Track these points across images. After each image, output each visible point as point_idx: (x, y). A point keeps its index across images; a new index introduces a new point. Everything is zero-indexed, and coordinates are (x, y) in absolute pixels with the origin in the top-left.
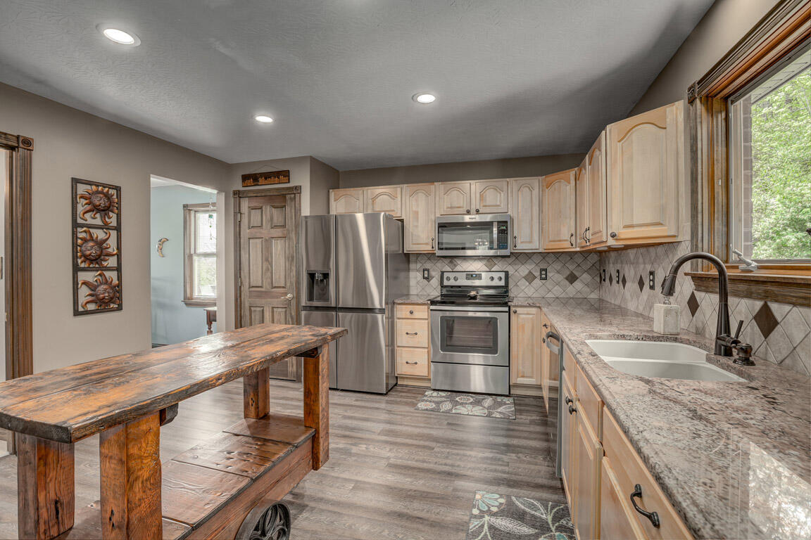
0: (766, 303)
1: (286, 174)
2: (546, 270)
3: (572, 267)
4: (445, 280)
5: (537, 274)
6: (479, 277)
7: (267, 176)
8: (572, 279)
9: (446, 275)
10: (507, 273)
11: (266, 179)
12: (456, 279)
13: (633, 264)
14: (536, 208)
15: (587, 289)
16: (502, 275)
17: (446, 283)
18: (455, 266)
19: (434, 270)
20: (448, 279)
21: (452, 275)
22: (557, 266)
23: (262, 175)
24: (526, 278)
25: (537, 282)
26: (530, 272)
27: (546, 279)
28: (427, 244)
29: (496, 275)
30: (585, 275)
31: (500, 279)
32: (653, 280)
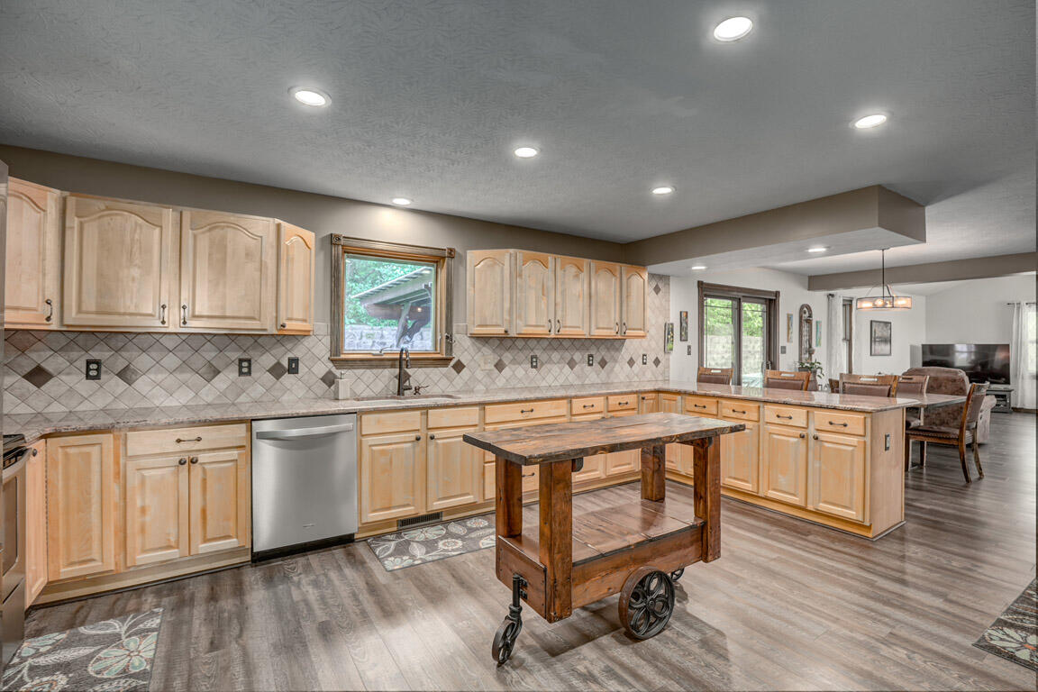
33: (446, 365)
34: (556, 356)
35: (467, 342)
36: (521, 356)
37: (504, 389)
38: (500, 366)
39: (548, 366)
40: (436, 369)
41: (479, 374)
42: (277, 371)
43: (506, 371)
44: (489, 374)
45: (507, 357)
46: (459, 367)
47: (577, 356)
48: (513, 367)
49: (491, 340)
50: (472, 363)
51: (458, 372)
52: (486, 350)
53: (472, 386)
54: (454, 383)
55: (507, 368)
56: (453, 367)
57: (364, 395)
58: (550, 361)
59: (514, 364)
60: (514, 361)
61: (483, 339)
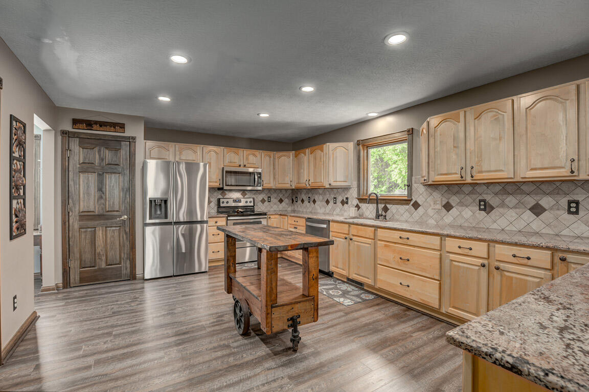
0: (385, 205)
1: (122, 126)
2: (270, 197)
3: (281, 196)
4: (221, 203)
5: (266, 199)
6: (240, 201)
7: (102, 124)
8: (281, 201)
9: (221, 200)
10: (254, 199)
11: (101, 126)
12: (227, 202)
13: (321, 194)
14: (272, 167)
15: (287, 206)
16: (252, 200)
17: (222, 205)
18: (225, 195)
19: (212, 198)
20: (223, 202)
21: (225, 201)
22: (275, 195)
23: (96, 123)
24: (261, 201)
25: (266, 203)
26: (263, 199)
27: (270, 202)
28: (216, 182)
29: (249, 200)
30: (286, 200)
31: (250, 202)
32: (336, 201)
33: (408, 204)
34: (511, 200)
35: (422, 189)
36: (469, 199)
37: (451, 226)
38: (448, 207)
39: (501, 210)
40: (402, 206)
41: (431, 212)
42: (343, 203)
43: (454, 211)
44: (438, 212)
45: (454, 200)
46: (416, 205)
47: (545, 202)
48: (460, 208)
49: (440, 187)
50: (425, 204)
51: (416, 209)
52: (437, 195)
53: (425, 220)
54: (413, 216)
55: (454, 209)
56: (412, 205)
57: (369, 217)
58: (503, 205)
59: (462, 206)
60: (461, 204)
61: (434, 186)
